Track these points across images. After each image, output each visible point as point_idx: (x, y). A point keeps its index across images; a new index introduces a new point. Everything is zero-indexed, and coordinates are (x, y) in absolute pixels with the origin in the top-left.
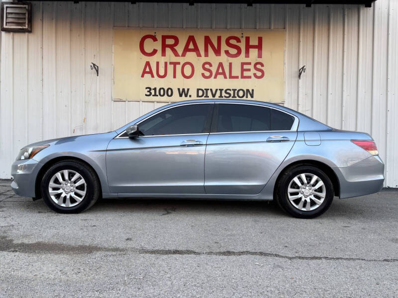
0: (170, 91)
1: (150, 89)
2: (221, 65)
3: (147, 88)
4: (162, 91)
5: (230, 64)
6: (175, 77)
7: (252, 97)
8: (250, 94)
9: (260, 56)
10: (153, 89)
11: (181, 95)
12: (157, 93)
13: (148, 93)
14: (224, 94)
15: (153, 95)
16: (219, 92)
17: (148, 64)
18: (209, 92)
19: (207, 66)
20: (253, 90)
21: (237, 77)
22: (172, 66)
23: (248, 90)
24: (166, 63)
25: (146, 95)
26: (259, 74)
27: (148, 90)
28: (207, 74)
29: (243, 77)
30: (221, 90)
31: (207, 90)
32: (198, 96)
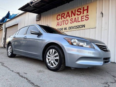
0: (62, 29)
2: (75, 18)
5: (78, 18)
6: (64, 25)
7: (84, 27)
8: (84, 26)
9: (87, 12)
10: (59, 29)
11: (65, 30)
14: (76, 27)
16: (74, 27)
17: (58, 22)
18: (72, 27)
20: (85, 25)
21: (80, 21)
22: (63, 22)
23: (83, 25)
24: (62, 21)
26: (87, 19)
28: (71, 22)
29: (82, 21)
30: (75, 26)
31: (71, 27)
32: (69, 29)
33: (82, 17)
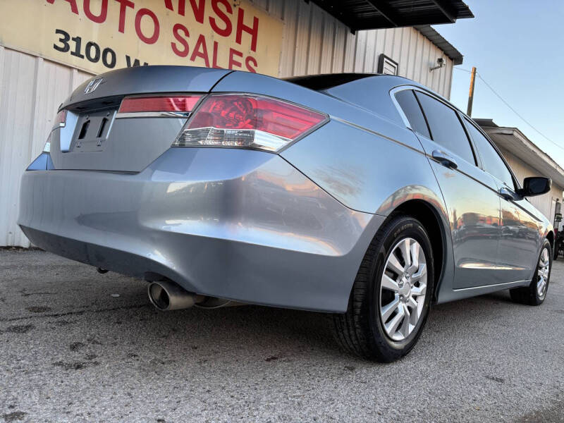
0: (109, 55)
1: (67, 36)
2: (201, 39)
3: (58, 31)
4: (93, 49)
5: (216, 44)
6: (121, 29)
9: (254, 48)
10: (73, 39)
12: (83, 52)
13: (62, 45)
15: (72, 53)
19: (181, 32)
25: (56, 47)
27: (63, 37)
28: (181, 48)
33: (233, 51)
